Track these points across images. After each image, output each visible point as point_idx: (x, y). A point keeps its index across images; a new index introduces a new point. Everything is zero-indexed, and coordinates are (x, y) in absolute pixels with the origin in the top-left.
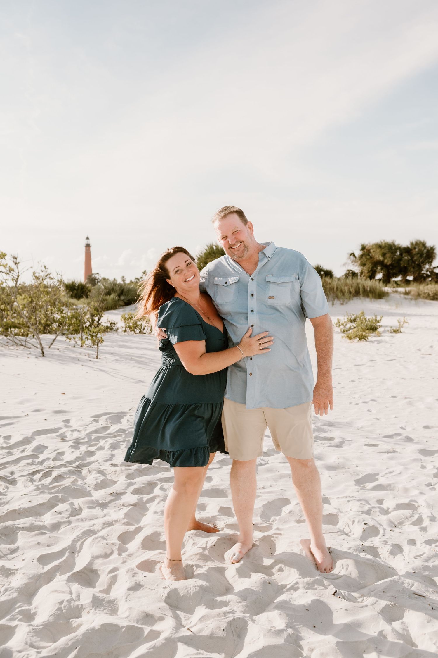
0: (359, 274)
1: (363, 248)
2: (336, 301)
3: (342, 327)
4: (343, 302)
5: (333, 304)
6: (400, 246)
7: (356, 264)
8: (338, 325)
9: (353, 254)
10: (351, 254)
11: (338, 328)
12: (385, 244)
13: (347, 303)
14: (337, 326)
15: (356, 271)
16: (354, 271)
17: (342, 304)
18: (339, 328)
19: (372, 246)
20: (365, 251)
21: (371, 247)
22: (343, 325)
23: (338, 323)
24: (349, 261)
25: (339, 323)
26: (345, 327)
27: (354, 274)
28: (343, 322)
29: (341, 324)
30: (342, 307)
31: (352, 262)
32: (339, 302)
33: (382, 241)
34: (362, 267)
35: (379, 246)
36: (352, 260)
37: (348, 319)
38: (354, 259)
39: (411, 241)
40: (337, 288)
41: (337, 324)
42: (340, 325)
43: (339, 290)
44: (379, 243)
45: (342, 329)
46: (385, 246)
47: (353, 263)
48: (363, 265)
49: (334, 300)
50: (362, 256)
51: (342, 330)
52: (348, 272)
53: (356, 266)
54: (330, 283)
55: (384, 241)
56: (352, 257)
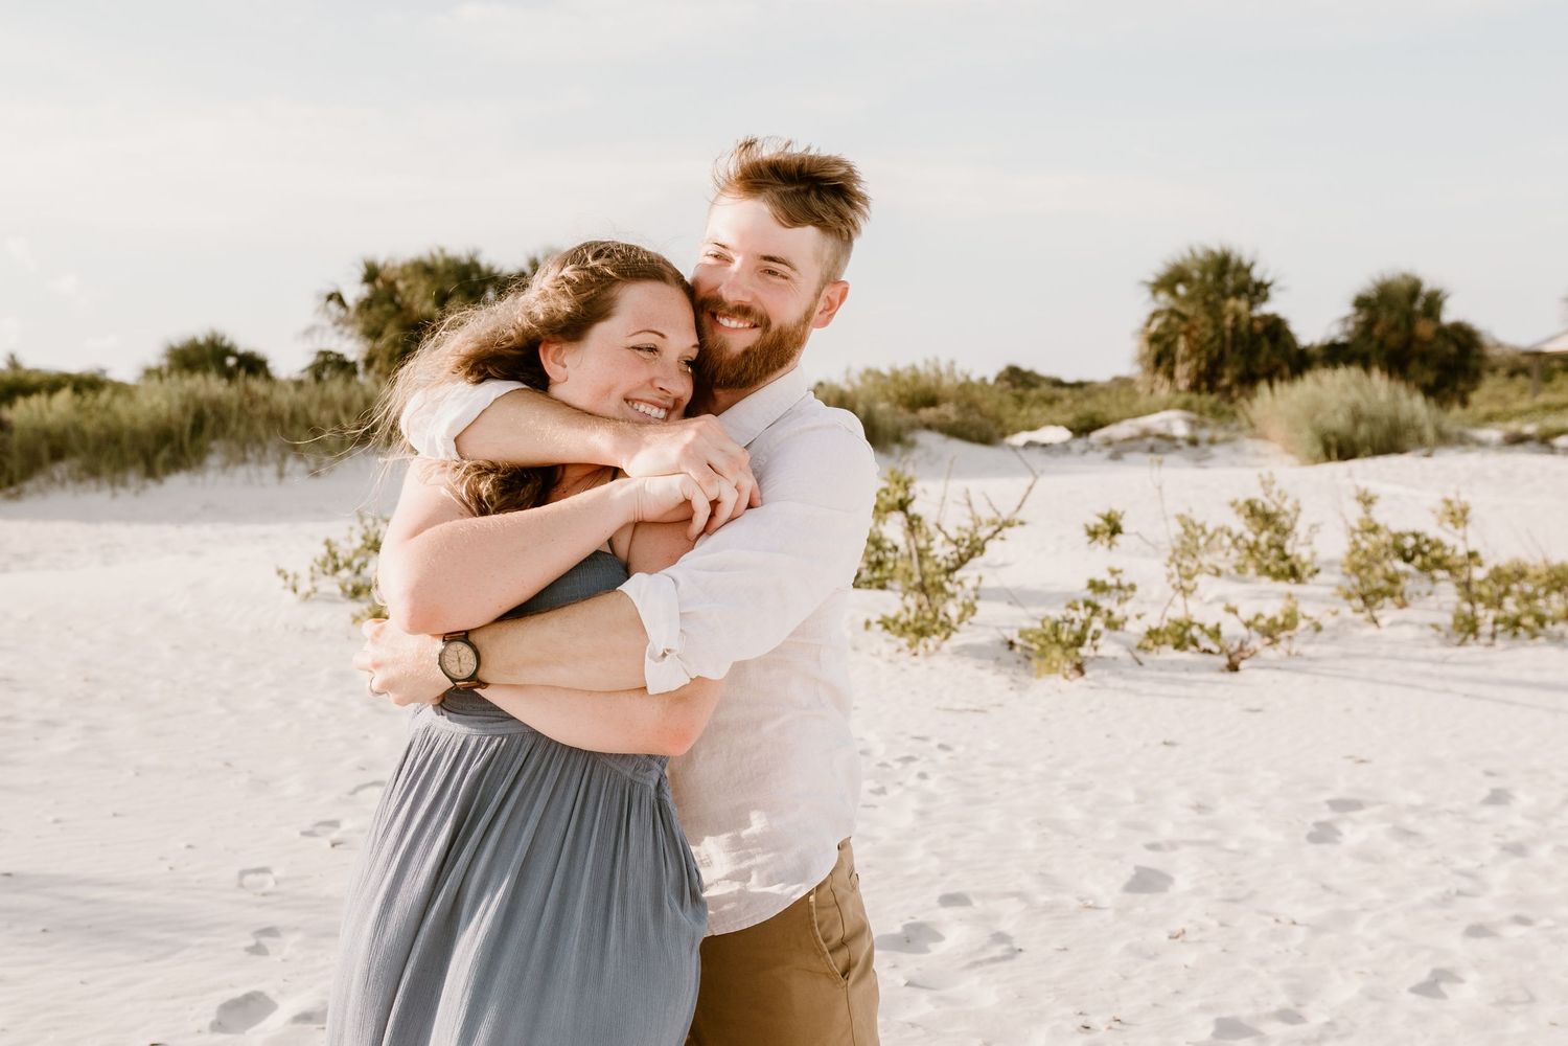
0: (361, 367)
1: (371, 274)
2: (291, 463)
3: (345, 573)
4: (319, 464)
5: (281, 475)
6: (496, 270)
7: (348, 331)
8: (330, 567)
9: (337, 298)
10: (330, 298)
11: (328, 579)
12: (447, 261)
13: (331, 470)
14: (325, 573)
15: (351, 357)
16: (342, 355)
17: (315, 474)
18: (335, 580)
19: (403, 268)
20: (379, 284)
21: (397, 273)
22: (348, 564)
23: (330, 559)
24: (327, 323)
25: (334, 556)
26: (358, 572)
27: (343, 366)
28: (351, 555)
29: (341, 563)
30: (315, 484)
31: (336, 324)
32: (301, 466)
33: (436, 252)
34: (369, 342)
35: (425, 270)
36: (334, 318)
37: (364, 538)
38: (342, 312)
39: (532, 255)
40: (293, 416)
41: (324, 564)
42: (337, 568)
43: (301, 420)
44: (427, 259)
45: (347, 580)
46: (448, 272)
47: (340, 327)
48: (374, 334)
49: (284, 457)
50: (366, 305)
51: (349, 588)
52: (321, 359)
53: (350, 336)
54: (265, 399)
55: (442, 251)
56: (333, 305)
